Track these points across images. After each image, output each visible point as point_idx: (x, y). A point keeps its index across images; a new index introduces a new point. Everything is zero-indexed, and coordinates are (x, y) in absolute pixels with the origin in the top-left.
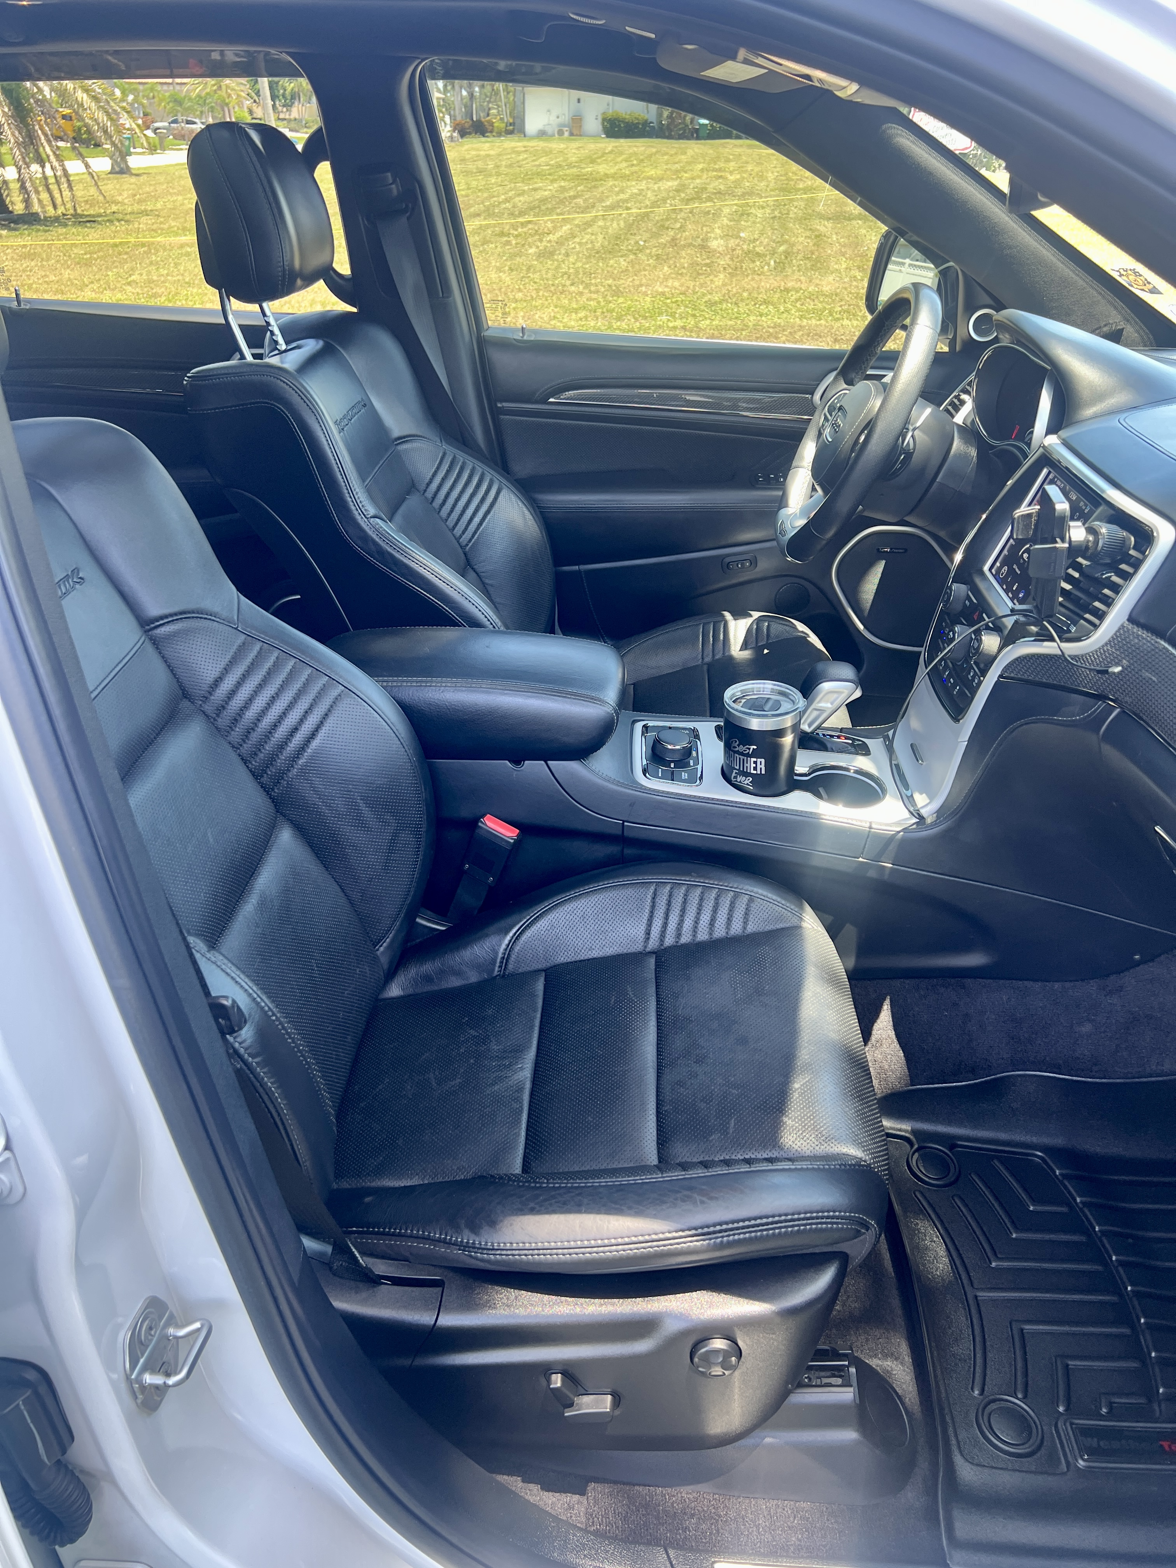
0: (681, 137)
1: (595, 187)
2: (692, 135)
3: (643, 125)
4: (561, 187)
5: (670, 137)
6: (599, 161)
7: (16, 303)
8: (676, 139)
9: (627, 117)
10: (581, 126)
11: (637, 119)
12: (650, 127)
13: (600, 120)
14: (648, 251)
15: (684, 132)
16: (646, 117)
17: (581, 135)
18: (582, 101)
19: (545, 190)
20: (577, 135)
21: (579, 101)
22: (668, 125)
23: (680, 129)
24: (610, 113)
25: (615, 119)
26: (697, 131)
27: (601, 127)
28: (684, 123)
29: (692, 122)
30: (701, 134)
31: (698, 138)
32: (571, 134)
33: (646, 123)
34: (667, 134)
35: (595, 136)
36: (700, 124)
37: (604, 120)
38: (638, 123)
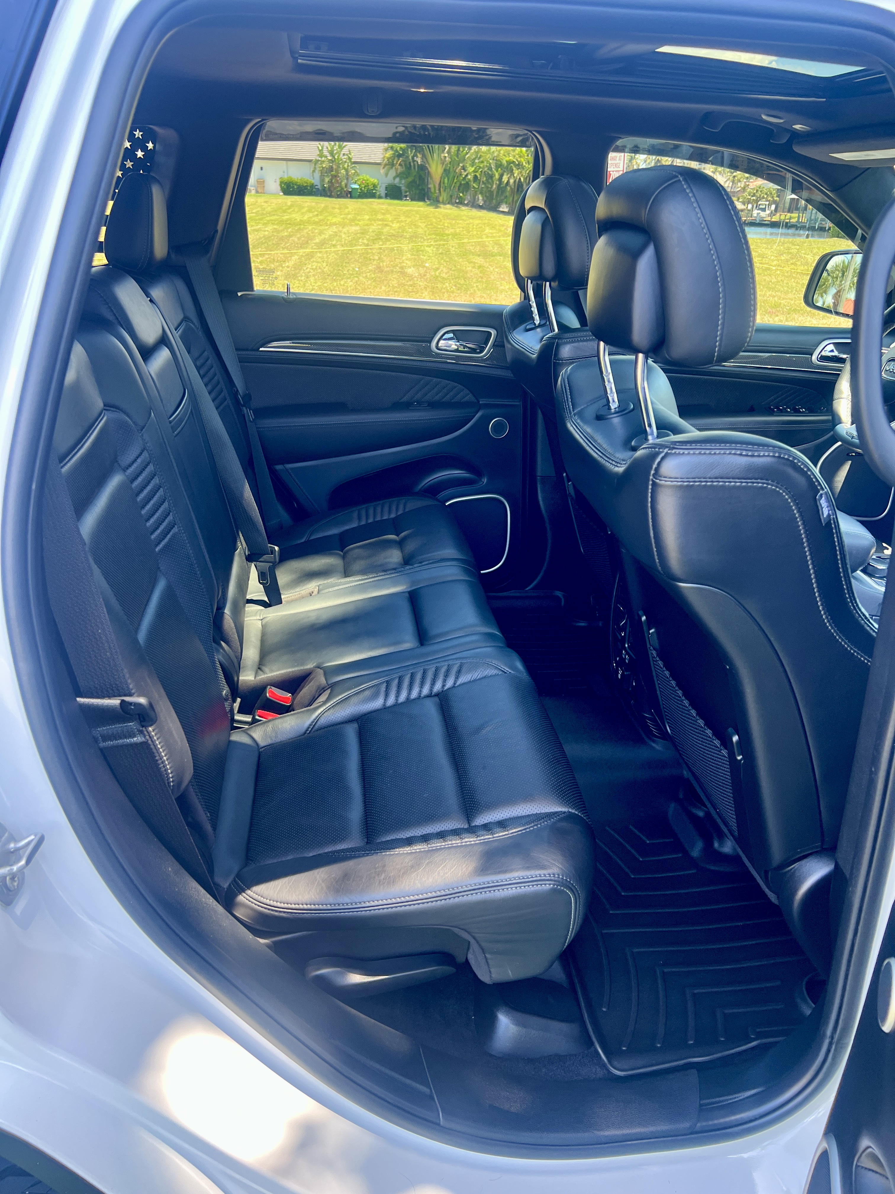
0: (339, 196)
1: (299, 229)
2: (347, 195)
3: (310, 187)
4: (275, 229)
5: (330, 196)
6: (289, 211)
7: (286, 294)
8: (336, 198)
9: (299, 181)
10: (264, 187)
11: (307, 183)
12: (315, 188)
13: (278, 183)
14: (364, 275)
15: (341, 193)
16: (313, 181)
17: (264, 193)
18: (264, 168)
19: (265, 231)
20: (261, 193)
21: (262, 169)
22: (329, 187)
23: (338, 191)
24: (286, 178)
25: (290, 182)
26: (350, 192)
27: (279, 188)
28: (340, 186)
29: (346, 186)
30: (353, 195)
31: (351, 197)
32: (257, 192)
33: (312, 186)
34: (329, 194)
35: (275, 194)
36: (352, 189)
37: (281, 183)
38: (307, 186)
